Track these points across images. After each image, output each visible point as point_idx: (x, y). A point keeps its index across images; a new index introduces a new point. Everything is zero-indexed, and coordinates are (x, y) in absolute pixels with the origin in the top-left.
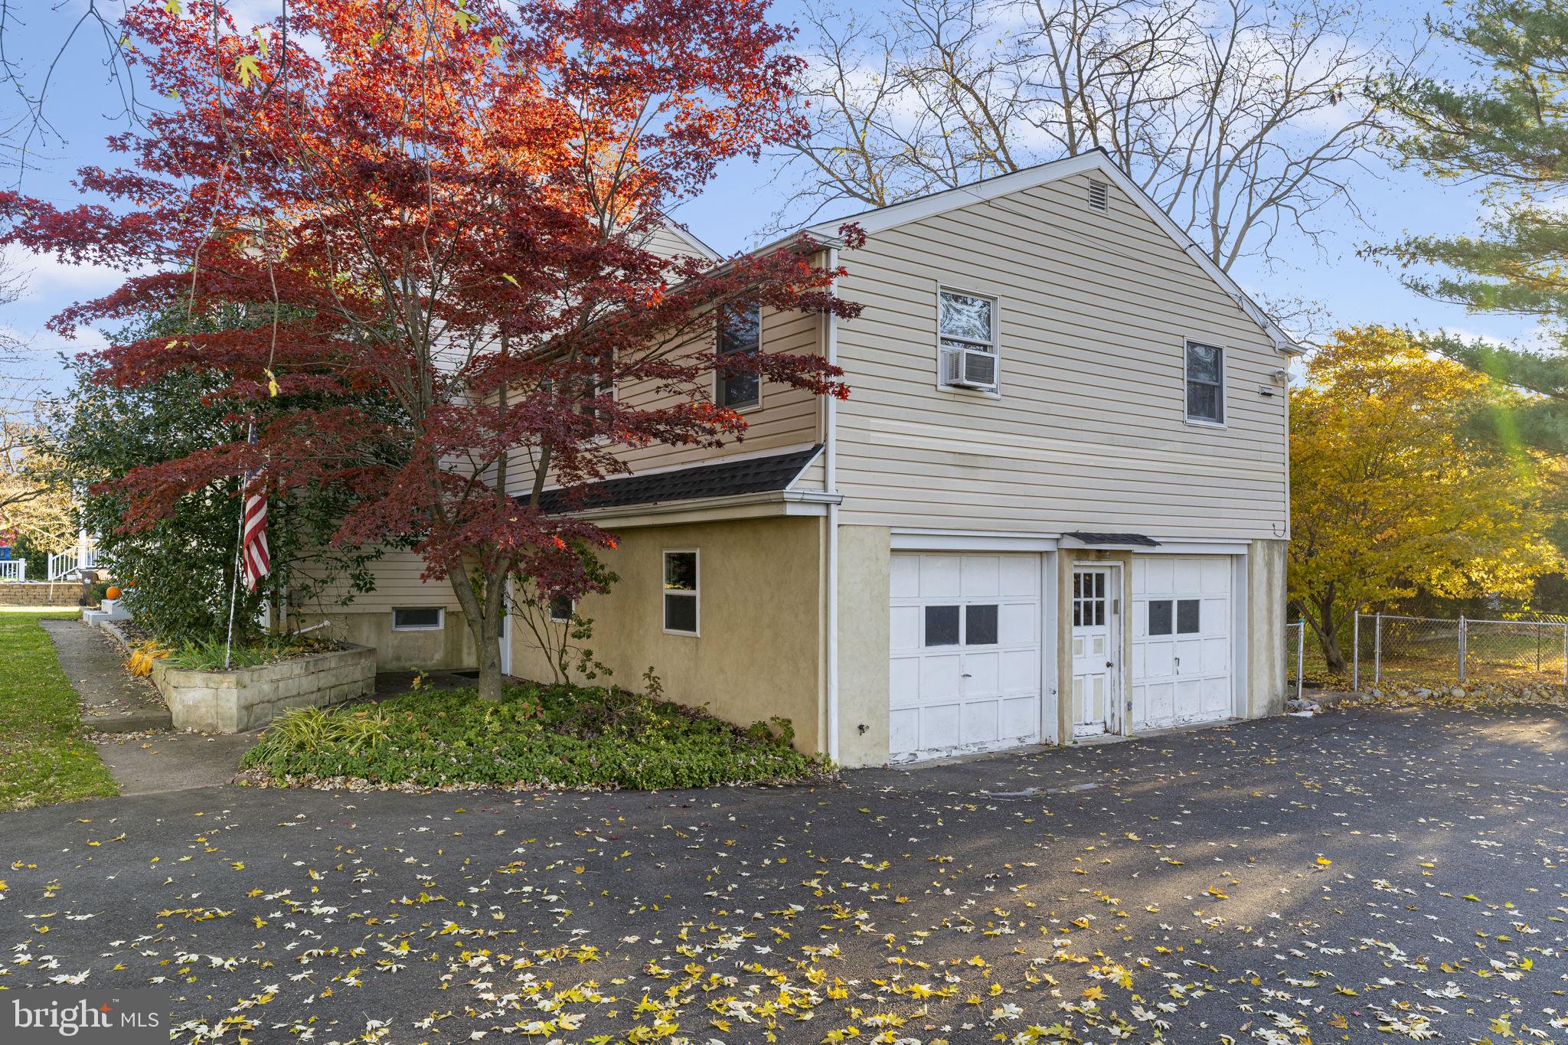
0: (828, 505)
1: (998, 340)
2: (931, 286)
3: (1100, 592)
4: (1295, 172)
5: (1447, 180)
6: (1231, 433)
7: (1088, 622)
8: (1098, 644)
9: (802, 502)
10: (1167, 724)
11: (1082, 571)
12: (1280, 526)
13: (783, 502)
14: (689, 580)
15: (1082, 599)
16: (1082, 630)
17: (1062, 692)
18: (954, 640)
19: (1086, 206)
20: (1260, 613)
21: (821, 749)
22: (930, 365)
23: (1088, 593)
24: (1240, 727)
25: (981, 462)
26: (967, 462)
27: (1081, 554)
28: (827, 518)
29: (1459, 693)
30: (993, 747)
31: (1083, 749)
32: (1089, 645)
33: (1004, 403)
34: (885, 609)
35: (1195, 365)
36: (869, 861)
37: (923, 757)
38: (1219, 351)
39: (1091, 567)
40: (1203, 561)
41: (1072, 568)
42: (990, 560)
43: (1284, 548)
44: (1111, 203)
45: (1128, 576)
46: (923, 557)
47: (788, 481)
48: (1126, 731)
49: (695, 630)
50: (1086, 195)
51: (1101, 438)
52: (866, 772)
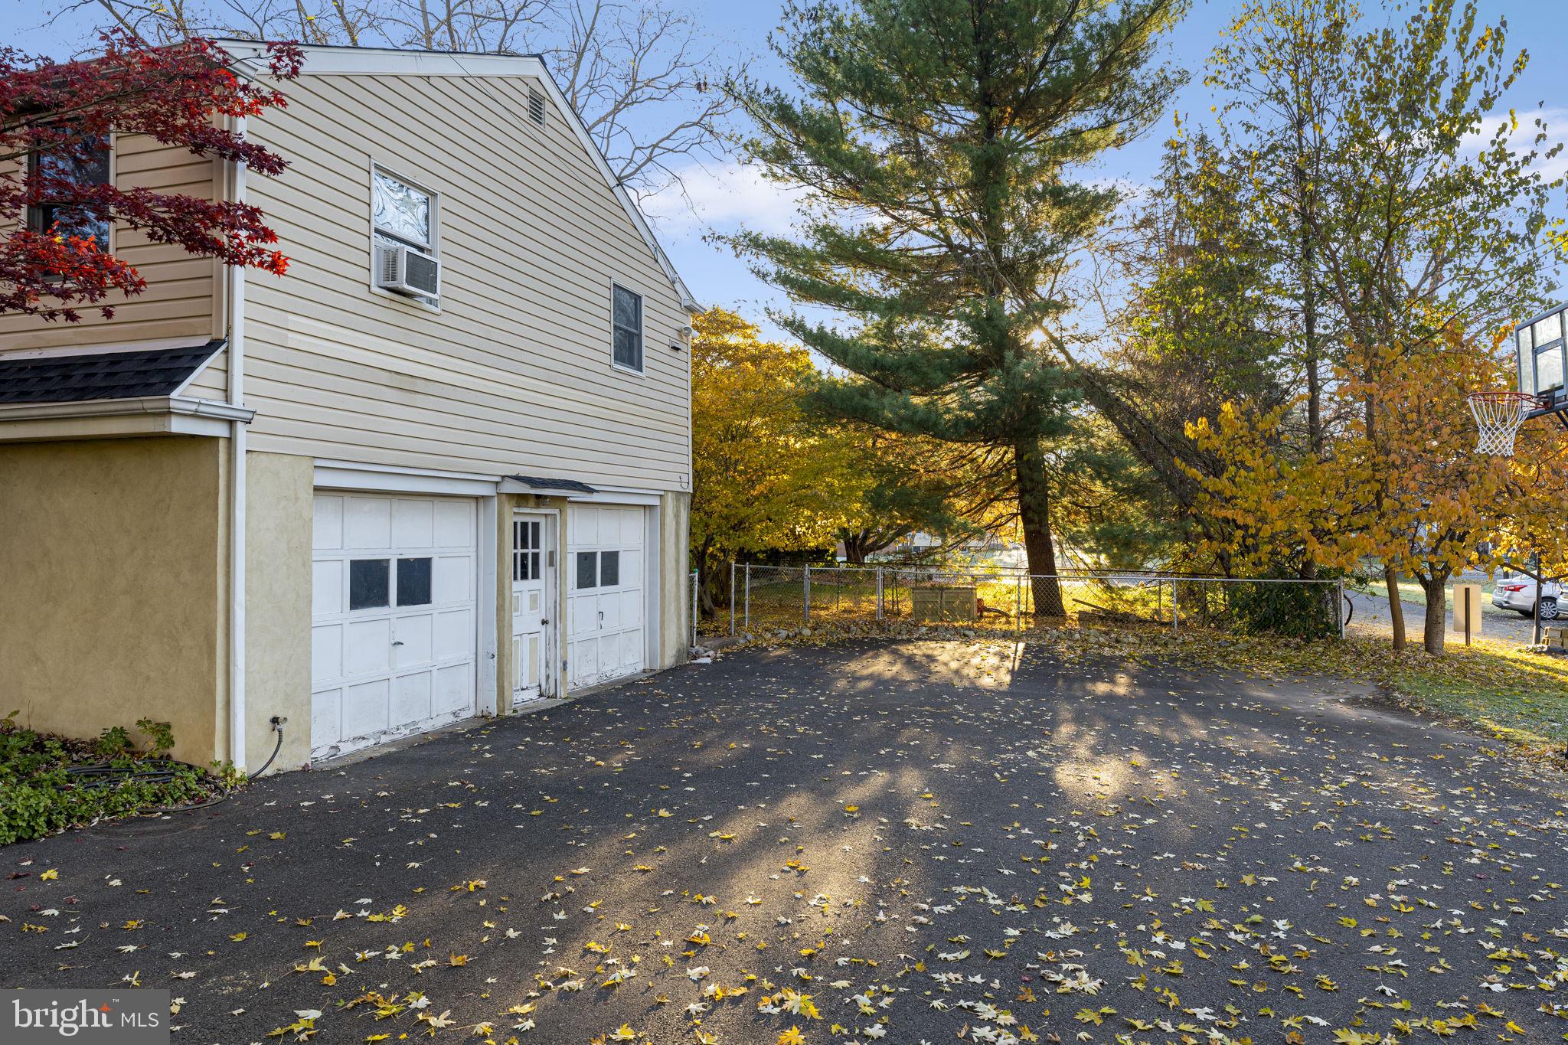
0: (231, 423)
1: (439, 245)
2: (363, 161)
3: (536, 545)
4: (640, 156)
6: (648, 383)
7: (524, 576)
8: (534, 600)
9: (196, 416)
10: (592, 681)
11: (520, 519)
12: (685, 478)
13: (168, 413)
15: (520, 551)
16: (520, 585)
17: (502, 656)
18: (383, 601)
19: (525, 115)
20: (670, 565)
21: (219, 756)
22: (363, 259)
23: (524, 545)
24: (659, 677)
25: (420, 386)
26: (406, 385)
27: (521, 499)
28: (231, 441)
29: (807, 632)
30: (426, 727)
31: (527, 717)
32: (525, 602)
33: (447, 319)
34: (307, 564)
35: (619, 308)
37: (347, 749)
38: (637, 298)
39: (529, 514)
40: (622, 511)
41: (513, 516)
42: (423, 505)
43: (688, 499)
44: (548, 119)
45: (564, 524)
46: (347, 498)
47: (175, 385)
48: (562, 693)
50: (525, 103)
51: (540, 373)
52: (285, 778)
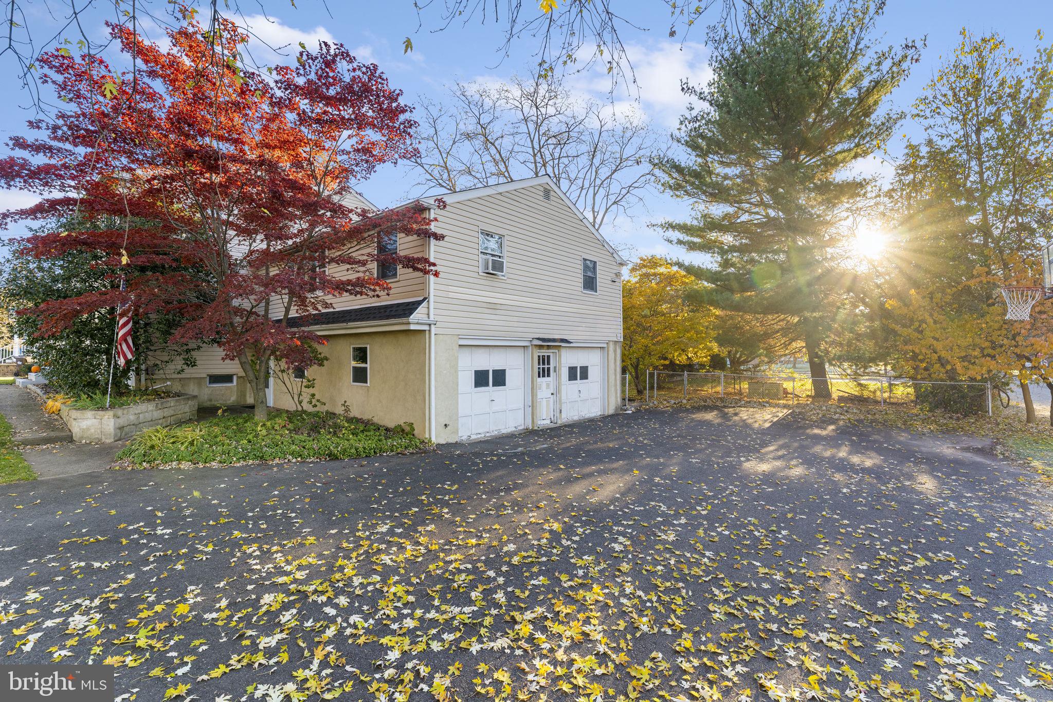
0: (430, 325)
1: (505, 254)
2: (476, 229)
3: (549, 364)
4: (624, 192)
5: (679, 199)
6: (600, 297)
7: (544, 376)
8: (548, 386)
9: (418, 323)
10: (576, 418)
11: (541, 354)
12: (619, 335)
13: (409, 323)
14: (364, 360)
15: (541, 366)
16: (542, 379)
17: (533, 406)
18: (487, 385)
19: (542, 198)
20: (612, 372)
21: (427, 436)
22: (476, 263)
23: (544, 364)
24: (604, 418)
25: (498, 307)
26: (493, 307)
27: (541, 347)
28: (430, 331)
29: (684, 401)
30: (504, 431)
31: (542, 430)
32: (544, 386)
33: (509, 281)
34: (456, 371)
35: (586, 268)
36: (449, 485)
37: (473, 437)
38: (595, 263)
39: (545, 353)
40: (590, 350)
41: (538, 353)
42: (502, 350)
43: (621, 344)
44: (552, 198)
45: (560, 356)
46: (473, 348)
47: (411, 314)
48: (559, 422)
49: (366, 382)
50: (542, 194)
51: (548, 297)
52: (448, 445)
